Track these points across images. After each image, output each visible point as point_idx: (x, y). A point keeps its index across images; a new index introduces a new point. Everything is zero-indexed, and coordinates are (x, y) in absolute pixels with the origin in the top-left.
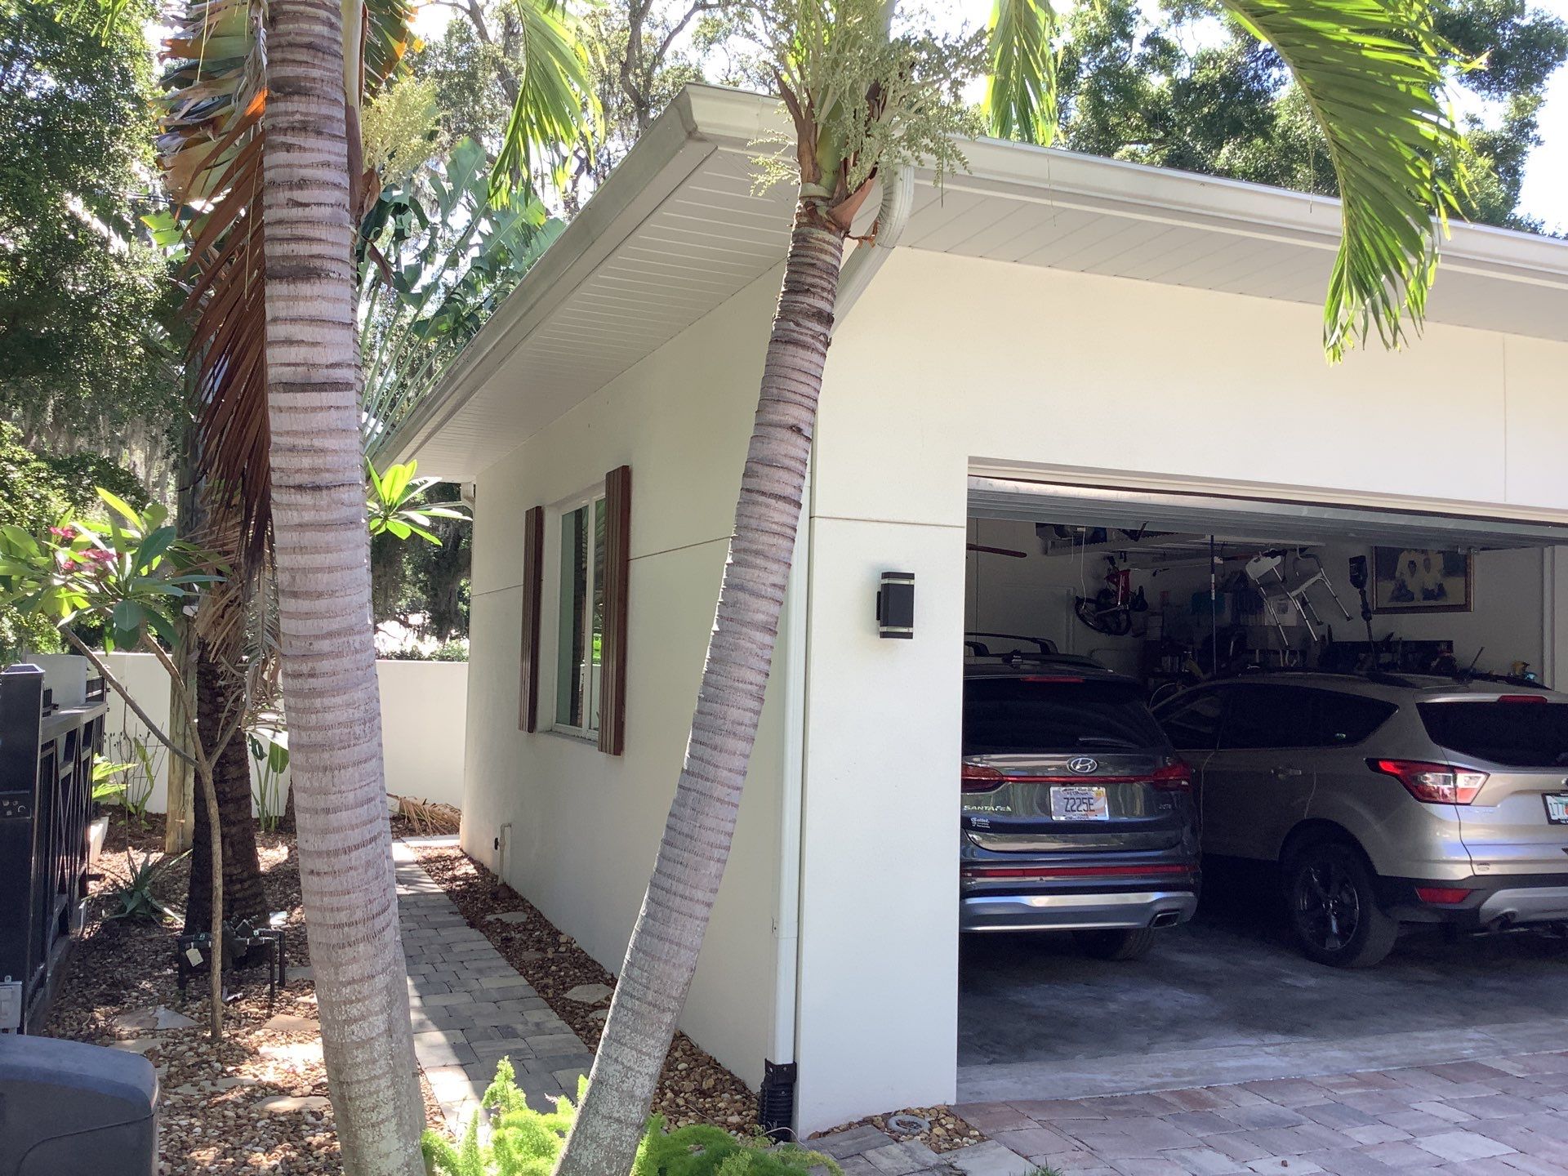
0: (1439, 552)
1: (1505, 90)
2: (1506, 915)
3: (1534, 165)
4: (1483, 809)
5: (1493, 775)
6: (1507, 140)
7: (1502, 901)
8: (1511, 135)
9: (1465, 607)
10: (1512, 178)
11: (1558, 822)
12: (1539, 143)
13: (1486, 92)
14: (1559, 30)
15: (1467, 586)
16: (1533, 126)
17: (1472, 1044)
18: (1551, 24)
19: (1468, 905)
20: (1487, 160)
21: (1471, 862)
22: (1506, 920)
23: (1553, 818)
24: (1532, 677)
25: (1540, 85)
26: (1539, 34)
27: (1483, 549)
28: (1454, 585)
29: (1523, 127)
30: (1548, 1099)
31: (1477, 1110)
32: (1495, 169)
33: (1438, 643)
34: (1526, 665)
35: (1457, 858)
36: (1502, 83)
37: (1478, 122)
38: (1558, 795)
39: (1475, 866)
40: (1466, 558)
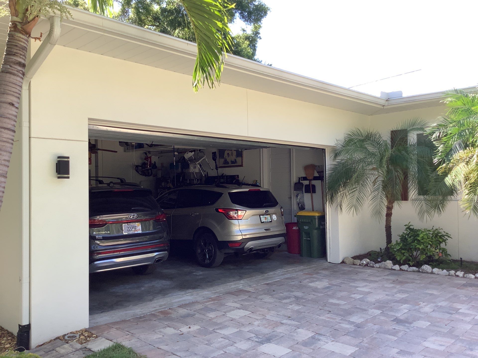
0: (235, 150)
1: (251, 22)
2: (251, 248)
3: (259, 44)
4: (245, 220)
5: (247, 211)
6: (252, 37)
7: (250, 245)
8: (253, 35)
9: (241, 166)
10: (254, 48)
11: (263, 222)
12: (260, 38)
13: (247, 22)
14: (265, 7)
15: (242, 160)
16: (259, 33)
17: (242, 285)
18: (263, 5)
19: (241, 247)
20: (248, 42)
21: (242, 235)
22: (251, 250)
23: (262, 221)
24: (258, 184)
25: (260, 22)
26: (260, 7)
27: (246, 149)
28: (239, 159)
29: (256, 33)
30: (260, 297)
31: (242, 303)
32: (249, 45)
33: (235, 176)
34: (257, 181)
35: (238, 234)
36: (251, 20)
37: (245, 31)
38: (263, 215)
39: (243, 236)
40: (242, 151)
